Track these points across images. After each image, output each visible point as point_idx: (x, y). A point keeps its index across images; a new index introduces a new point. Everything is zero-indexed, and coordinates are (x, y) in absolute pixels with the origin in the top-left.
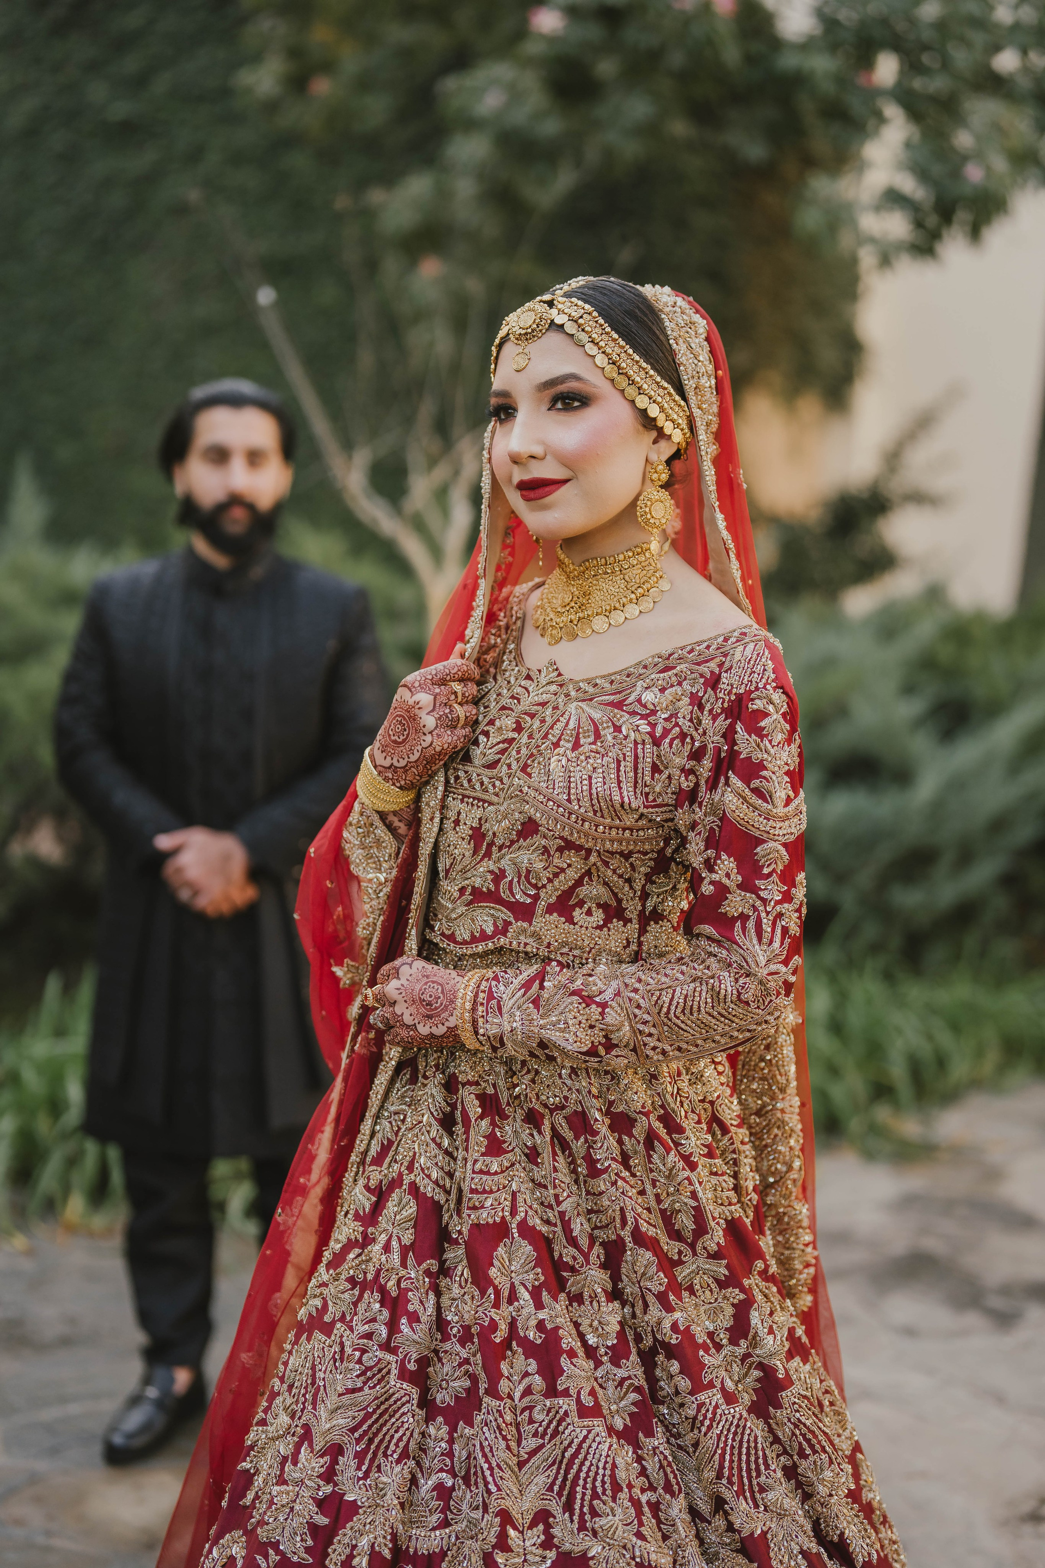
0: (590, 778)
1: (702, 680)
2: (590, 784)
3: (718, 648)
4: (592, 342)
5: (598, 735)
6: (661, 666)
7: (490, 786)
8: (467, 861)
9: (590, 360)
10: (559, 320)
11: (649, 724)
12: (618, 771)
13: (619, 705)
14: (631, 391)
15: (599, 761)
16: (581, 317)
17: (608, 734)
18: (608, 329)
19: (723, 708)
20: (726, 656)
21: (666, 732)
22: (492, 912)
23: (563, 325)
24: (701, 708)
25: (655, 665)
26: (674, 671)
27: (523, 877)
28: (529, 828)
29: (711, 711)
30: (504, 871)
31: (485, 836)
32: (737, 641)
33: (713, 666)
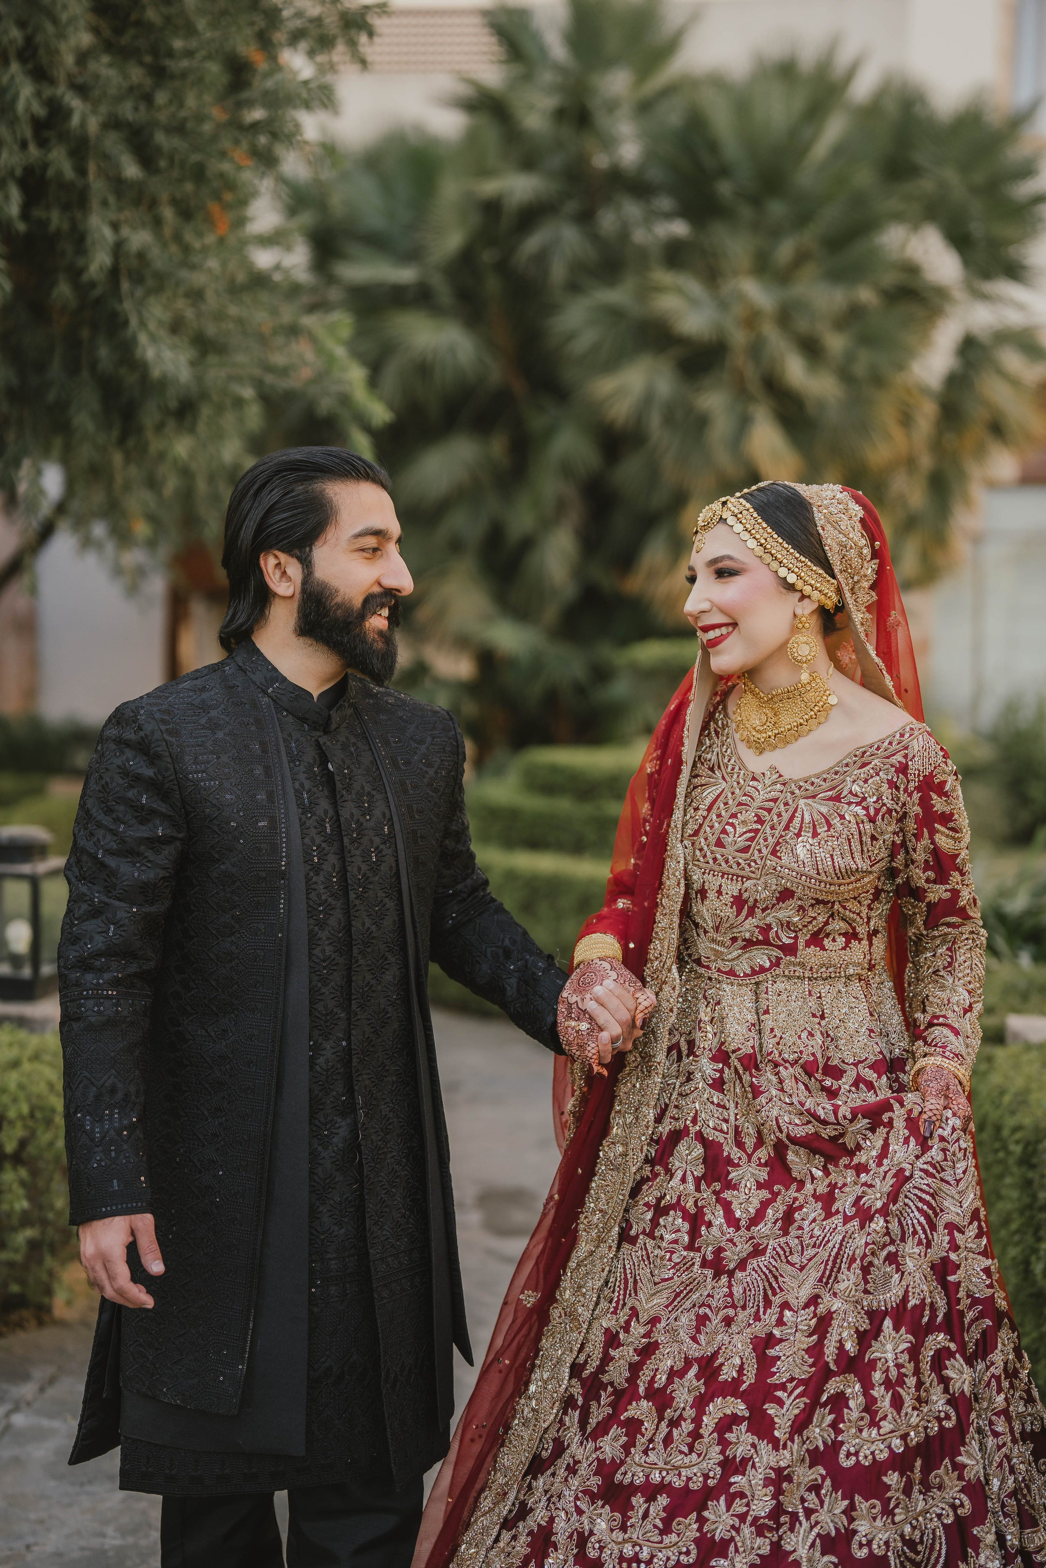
0: (832, 856)
1: (894, 770)
2: (833, 860)
3: (899, 743)
5: (829, 825)
6: (859, 764)
7: (746, 867)
8: (732, 921)
11: (864, 808)
12: (850, 846)
13: (837, 799)
15: (836, 843)
17: (836, 821)
19: (915, 787)
20: (907, 748)
21: (877, 811)
22: (766, 952)
24: (898, 789)
25: (855, 763)
26: (871, 766)
27: (785, 927)
28: (786, 895)
29: (906, 790)
30: (770, 924)
31: (746, 901)
32: (911, 735)
33: (899, 757)
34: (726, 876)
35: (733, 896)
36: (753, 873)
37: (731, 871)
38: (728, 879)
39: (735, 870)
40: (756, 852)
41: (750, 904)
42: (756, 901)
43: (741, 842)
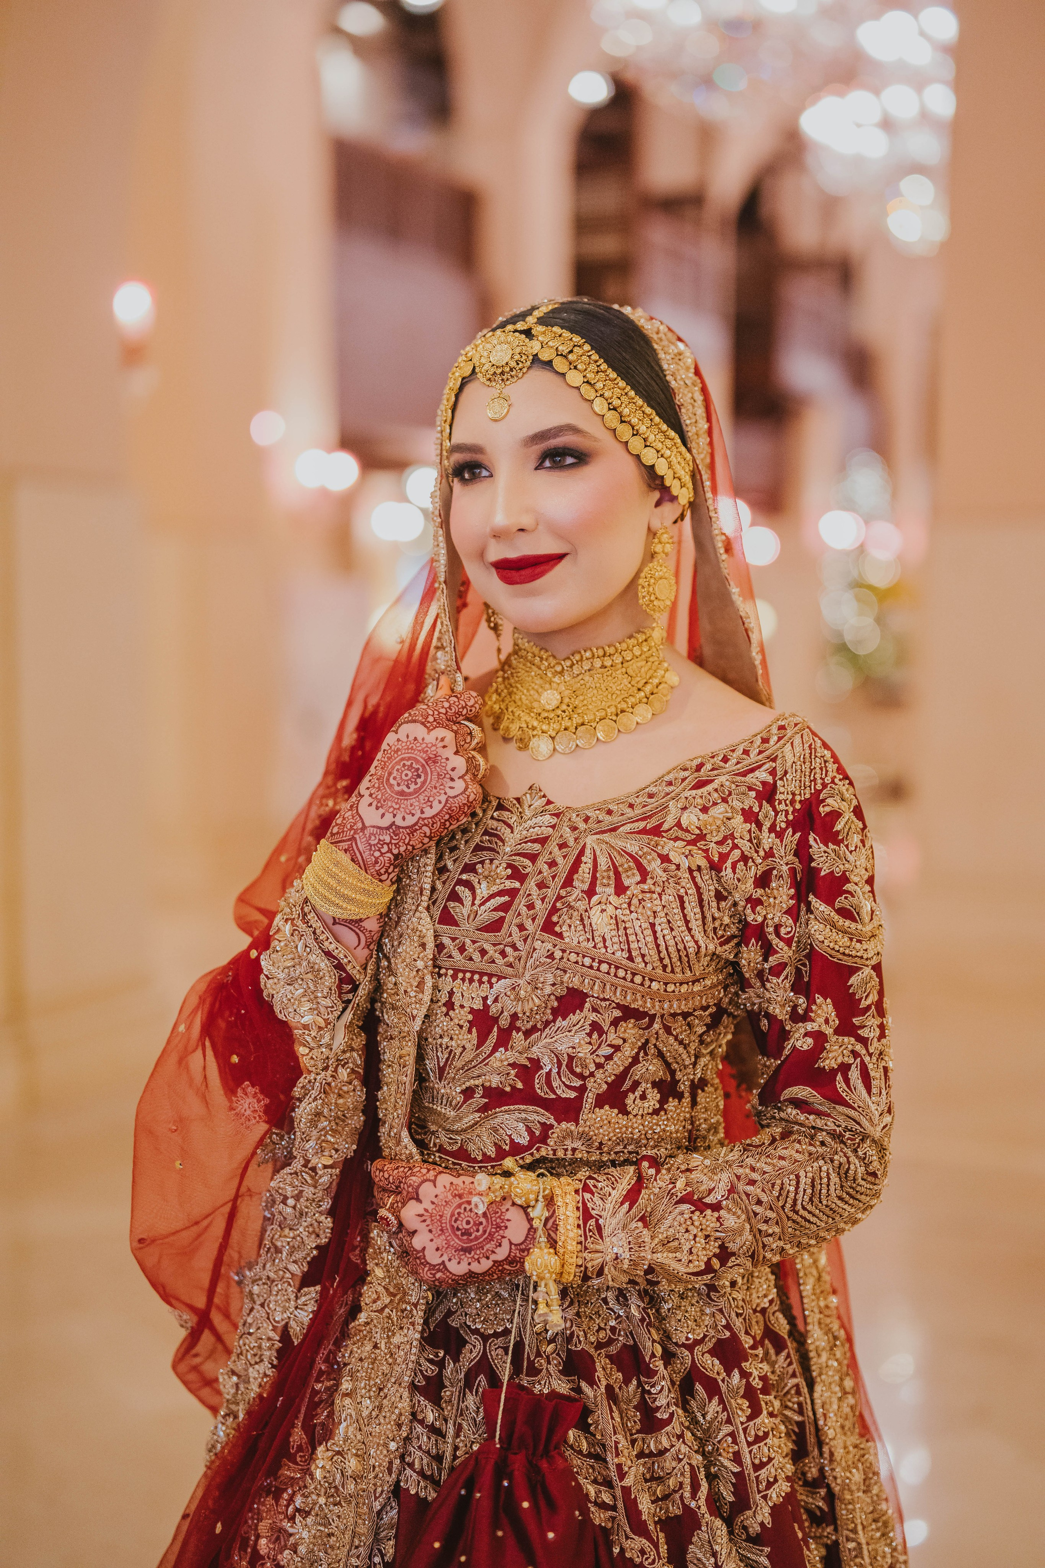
0: (653, 925)
1: (753, 794)
3: (760, 752)
4: (588, 382)
5: (644, 874)
6: (691, 783)
7: (497, 955)
8: (468, 1055)
9: (586, 405)
10: (545, 356)
11: (700, 849)
13: (655, 832)
14: (636, 444)
15: (658, 902)
16: (571, 352)
17: (656, 867)
18: (604, 366)
19: (788, 823)
20: (774, 760)
21: (725, 858)
22: (523, 1115)
23: (551, 361)
24: (759, 826)
25: (683, 780)
26: (715, 785)
27: (564, 1066)
28: (569, 1002)
29: (772, 829)
30: (538, 1060)
31: (496, 1020)
32: (780, 739)
33: (762, 775)
34: (460, 975)
35: (472, 1011)
36: (510, 965)
37: (470, 965)
38: (463, 980)
39: (478, 962)
40: (515, 930)
41: (504, 1022)
42: (514, 1017)
43: (486, 914)
